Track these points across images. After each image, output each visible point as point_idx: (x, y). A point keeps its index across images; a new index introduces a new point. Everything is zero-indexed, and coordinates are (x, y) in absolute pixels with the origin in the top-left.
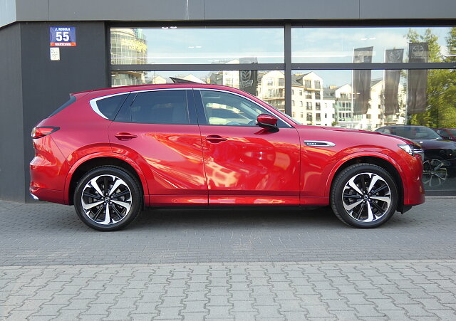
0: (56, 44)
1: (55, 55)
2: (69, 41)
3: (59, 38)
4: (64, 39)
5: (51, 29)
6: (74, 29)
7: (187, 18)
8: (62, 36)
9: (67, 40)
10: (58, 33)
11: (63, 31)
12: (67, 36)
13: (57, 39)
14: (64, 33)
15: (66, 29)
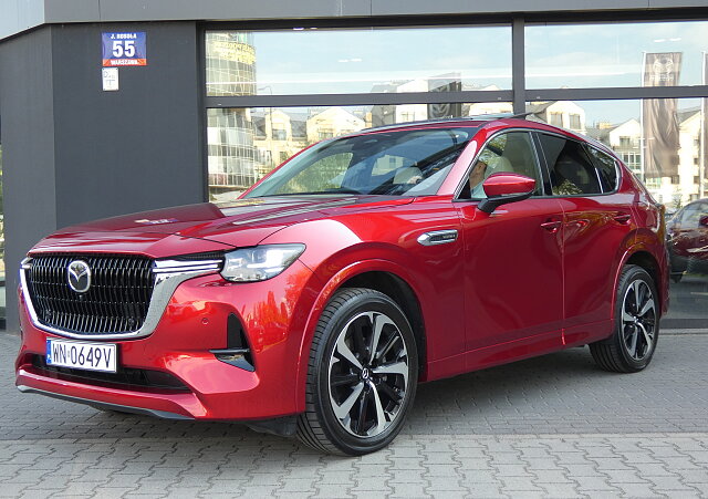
0: (113, 62)
1: (110, 81)
2: (135, 57)
3: (117, 50)
4: (127, 53)
5: (104, 36)
6: (144, 35)
7: (339, 13)
8: (124, 49)
9: (132, 54)
10: (115, 42)
11: (123, 40)
12: (132, 48)
13: (115, 54)
14: (127, 43)
15: (129, 36)
